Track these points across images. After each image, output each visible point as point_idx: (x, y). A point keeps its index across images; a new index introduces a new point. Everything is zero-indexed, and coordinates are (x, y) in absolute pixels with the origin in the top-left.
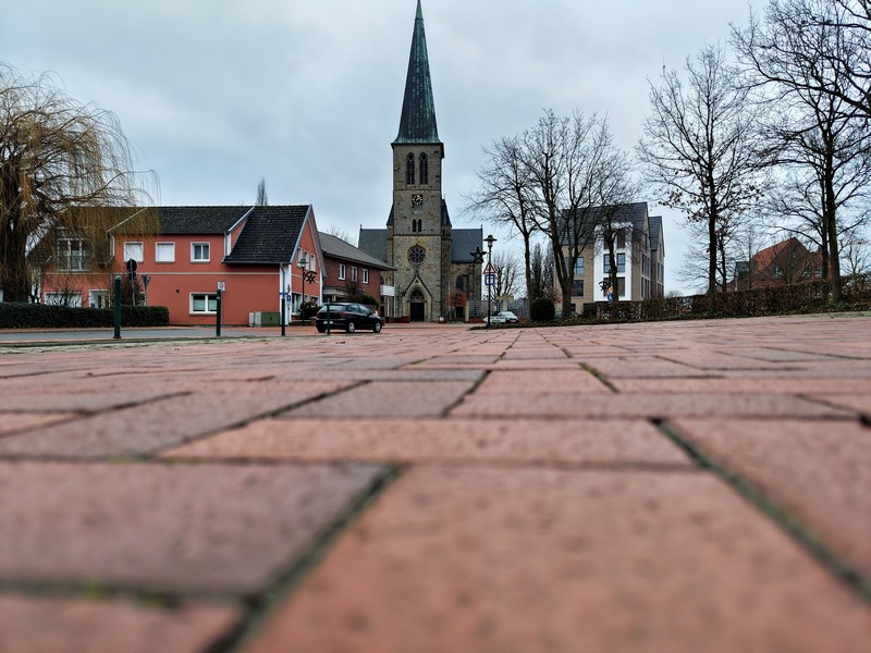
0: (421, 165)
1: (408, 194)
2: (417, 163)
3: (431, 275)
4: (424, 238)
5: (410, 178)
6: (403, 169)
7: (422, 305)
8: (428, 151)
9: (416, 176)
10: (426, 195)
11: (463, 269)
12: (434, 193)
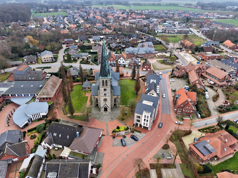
0: (106, 82)
1: (103, 89)
2: (105, 82)
3: (109, 104)
4: (107, 97)
5: (103, 85)
6: (102, 83)
7: (107, 108)
8: (108, 80)
9: (105, 85)
10: (107, 89)
11: (116, 97)
12: (109, 88)
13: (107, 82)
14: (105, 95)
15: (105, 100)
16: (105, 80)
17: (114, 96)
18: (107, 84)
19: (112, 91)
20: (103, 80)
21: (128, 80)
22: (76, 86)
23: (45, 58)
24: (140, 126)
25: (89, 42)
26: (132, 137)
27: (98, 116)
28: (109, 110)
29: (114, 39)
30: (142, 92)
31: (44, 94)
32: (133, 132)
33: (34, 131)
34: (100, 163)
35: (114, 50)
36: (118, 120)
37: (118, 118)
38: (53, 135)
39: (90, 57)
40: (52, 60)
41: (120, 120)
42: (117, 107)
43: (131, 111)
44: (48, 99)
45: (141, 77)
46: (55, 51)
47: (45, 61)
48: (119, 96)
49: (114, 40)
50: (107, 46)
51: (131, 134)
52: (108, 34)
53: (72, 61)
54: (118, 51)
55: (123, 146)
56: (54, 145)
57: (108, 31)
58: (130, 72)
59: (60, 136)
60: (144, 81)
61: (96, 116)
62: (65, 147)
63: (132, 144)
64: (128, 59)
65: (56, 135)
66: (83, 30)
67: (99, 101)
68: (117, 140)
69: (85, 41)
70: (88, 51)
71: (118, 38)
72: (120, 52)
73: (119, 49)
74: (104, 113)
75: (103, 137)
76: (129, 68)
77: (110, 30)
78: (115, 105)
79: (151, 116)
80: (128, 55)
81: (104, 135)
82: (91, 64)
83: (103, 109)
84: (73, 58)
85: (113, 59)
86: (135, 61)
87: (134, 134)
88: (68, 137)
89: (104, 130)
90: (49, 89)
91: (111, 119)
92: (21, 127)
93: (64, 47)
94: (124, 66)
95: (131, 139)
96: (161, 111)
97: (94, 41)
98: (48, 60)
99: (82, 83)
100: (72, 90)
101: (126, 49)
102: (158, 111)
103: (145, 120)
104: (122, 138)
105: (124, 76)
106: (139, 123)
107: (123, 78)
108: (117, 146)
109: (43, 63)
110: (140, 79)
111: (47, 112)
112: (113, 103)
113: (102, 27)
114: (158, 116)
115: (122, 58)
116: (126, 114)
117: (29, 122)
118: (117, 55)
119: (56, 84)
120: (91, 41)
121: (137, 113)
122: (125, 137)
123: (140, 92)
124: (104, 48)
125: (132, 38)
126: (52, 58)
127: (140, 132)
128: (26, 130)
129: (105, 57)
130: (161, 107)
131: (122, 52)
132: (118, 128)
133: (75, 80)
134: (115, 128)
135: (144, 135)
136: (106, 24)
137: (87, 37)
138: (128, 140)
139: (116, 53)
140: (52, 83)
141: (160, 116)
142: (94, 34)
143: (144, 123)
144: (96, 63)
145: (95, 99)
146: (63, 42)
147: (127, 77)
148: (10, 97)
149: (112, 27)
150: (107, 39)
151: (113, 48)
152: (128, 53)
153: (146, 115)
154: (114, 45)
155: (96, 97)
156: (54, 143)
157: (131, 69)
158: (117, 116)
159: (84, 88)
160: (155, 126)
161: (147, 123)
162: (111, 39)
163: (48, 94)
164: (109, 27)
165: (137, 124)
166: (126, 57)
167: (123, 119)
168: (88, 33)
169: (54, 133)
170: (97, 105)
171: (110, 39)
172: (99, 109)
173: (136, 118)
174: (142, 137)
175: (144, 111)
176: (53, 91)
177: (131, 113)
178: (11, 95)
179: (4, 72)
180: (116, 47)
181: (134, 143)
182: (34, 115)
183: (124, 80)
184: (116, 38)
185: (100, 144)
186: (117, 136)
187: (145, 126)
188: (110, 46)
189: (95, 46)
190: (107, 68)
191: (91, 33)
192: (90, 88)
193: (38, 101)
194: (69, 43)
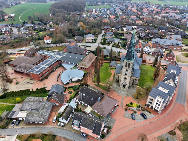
1: (125, 69)
2: (128, 64)
3: (127, 82)
4: (127, 77)
5: (126, 66)
6: (125, 65)
7: (125, 86)
8: (131, 63)
9: (127, 66)
10: (129, 70)
11: (135, 78)
12: (130, 70)
13: (130, 64)
14: (126, 75)
15: (125, 79)
16: (128, 63)
17: (133, 77)
18: (129, 66)
19: (132, 72)
20: (127, 63)
21: (149, 66)
22: (105, 63)
23: (88, 39)
24: (151, 108)
25: (123, 30)
26: (141, 114)
27: (117, 90)
28: (127, 87)
29: (144, 29)
30: (160, 79)
31: (82, 65)
32: (144, 111)
33: (71, 89)
34: (111, 126)
35: (142, 39)
36: (132, 97)
37: (133, 96)
38: (82, 94)
39: (120, 42)
40: (93, 41)
41: (134, 98)
42: (135, 86)
43: (146, 93)
44: (85, 69)
45: (162, 66)
46: (96, 35)
47: (88, 41)
48: (138, 78)
49: (144, 31)
50: (136, 35)
51: (142, 112)
52: (140, 25)
53: (107, 44)
54: (145, 40)
55: (133, 119)
56: (82, 102)
57: (140, 22)
58: (153, 59)
59: (87, 97)
60: (164, 70)
61: (115, 90)
62: (88, 106)
63: (140, 120)
64: (153, 48)
65: (84, 95)
66: (120, 20)
67: (120, 78)
68: (129, 113)
69: (119, 29)
70: (120, 37)
71: (148, 29)
72: (147, 41)
73: (147, 39)
74: (122, 89)
75: (117, 107)
76: (153, 56)
77: (142, 21)
78: (133, 84)
79: (164, 102)
80: (154, 44)
81: (119, 106)
82: (121, 48)
83: (122, 85)
84: (108, 41)
85: (139, 46)
86: (159, 51)
87: (144, 112)
88: (92, 99)
89: (119, 102)
90: (86, 62)
91: (127, 94)
92: (65, 84)
93: (103, 32)
94: (148, 54)
95: (140, 115)
96: (174, 100)
97: (127, 30)
98: (90, 41)
99: (110, 62)
100: (102, 66)
101: (153, 40)
102: (172, 100)
103: (157, 103)
104: (133, 112)
105: (146, 62)
106: (151, 105)
107: (145, 64)
108: (127, 117)
109: (86, 42)
110: (161, 67)
111: (82, 78)
112: (132, 82)
113: (136, 19)
114: (171, 104)
115: (147, 47)
116: (141, 94)
117: (70, 82)
118: (144, 43)
119: (92, 59)
120: (124, 30)
121: (151, 96)
122: (135, 112)
123: (158, 78)
124: (133, 37)
125: (161, 30)
126: (93, 39)
127: (150, 113)
128: (67, 86)
129: (132, 44)
130: (176, 97)
131: (149, 41)
132: (131, 103)
133: (105, 59)
134: (129, 103)
135: (153, 116)
136: (140, 16)
137: (122, 26)
138: (138, 115)
139: (143, 42)
140: (89, 58)
141: (173, 104)
142: (129, 24)
143: (156, 107)
144: (124, 48)
145: (117, 76)
146: (103, 28)
147: (149, 63)
148: (62, 63)
149: (144, 20)
150: (138, 30)
151: (142, 37)
152: (154, 43)
153: (159, 99)
154: (143, 35)
155: (119, 75)
156: (82, 101)
157: (154, 57)
158: (133, 94)
159: (111, 66)
160: (166, 111)
161: (158, 107)
162: (142, 29)
163: (85, 66)
164: (142, 19)
165: (149, 105)
166: (151, 46)
167: (137, 98)
168: (123, 23)
169: (84, 94)
170: (118, 81)
171: (140, 29)
172: (119, 85)
173: (148, 100)
174: (151, 117)
175: (158, 96)
176: (89, 63)
177: (145, 94)
178: (63, 61)
179: (61, 45)
180: (144, 37)
181: (142, 119)
182: (74, 78)
183: (145, 66)
184: (146, 29)
185: (114, 112)
186: (129, 110)
187: (156, 109)
188: (139, 35)
189: (127, 34)
190: (133, 53)
191: (126, 23)
192: (115, 67)
193: (78, 69)
194: (107, 29)
